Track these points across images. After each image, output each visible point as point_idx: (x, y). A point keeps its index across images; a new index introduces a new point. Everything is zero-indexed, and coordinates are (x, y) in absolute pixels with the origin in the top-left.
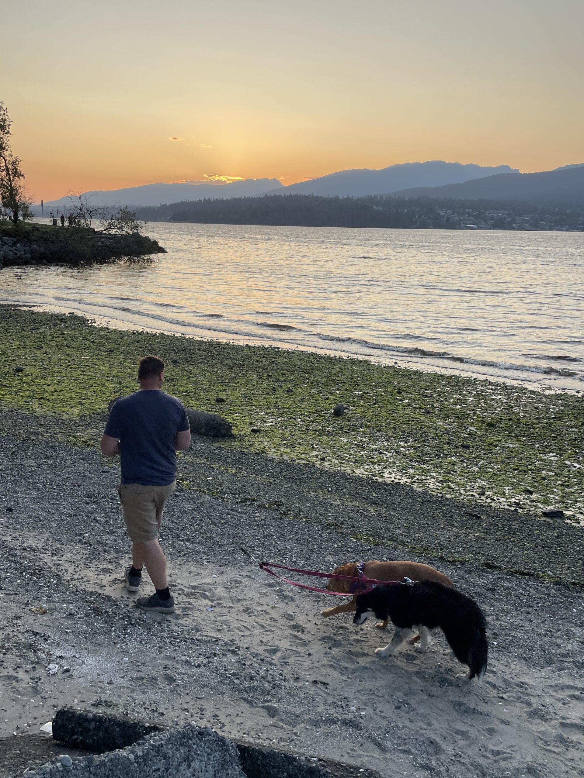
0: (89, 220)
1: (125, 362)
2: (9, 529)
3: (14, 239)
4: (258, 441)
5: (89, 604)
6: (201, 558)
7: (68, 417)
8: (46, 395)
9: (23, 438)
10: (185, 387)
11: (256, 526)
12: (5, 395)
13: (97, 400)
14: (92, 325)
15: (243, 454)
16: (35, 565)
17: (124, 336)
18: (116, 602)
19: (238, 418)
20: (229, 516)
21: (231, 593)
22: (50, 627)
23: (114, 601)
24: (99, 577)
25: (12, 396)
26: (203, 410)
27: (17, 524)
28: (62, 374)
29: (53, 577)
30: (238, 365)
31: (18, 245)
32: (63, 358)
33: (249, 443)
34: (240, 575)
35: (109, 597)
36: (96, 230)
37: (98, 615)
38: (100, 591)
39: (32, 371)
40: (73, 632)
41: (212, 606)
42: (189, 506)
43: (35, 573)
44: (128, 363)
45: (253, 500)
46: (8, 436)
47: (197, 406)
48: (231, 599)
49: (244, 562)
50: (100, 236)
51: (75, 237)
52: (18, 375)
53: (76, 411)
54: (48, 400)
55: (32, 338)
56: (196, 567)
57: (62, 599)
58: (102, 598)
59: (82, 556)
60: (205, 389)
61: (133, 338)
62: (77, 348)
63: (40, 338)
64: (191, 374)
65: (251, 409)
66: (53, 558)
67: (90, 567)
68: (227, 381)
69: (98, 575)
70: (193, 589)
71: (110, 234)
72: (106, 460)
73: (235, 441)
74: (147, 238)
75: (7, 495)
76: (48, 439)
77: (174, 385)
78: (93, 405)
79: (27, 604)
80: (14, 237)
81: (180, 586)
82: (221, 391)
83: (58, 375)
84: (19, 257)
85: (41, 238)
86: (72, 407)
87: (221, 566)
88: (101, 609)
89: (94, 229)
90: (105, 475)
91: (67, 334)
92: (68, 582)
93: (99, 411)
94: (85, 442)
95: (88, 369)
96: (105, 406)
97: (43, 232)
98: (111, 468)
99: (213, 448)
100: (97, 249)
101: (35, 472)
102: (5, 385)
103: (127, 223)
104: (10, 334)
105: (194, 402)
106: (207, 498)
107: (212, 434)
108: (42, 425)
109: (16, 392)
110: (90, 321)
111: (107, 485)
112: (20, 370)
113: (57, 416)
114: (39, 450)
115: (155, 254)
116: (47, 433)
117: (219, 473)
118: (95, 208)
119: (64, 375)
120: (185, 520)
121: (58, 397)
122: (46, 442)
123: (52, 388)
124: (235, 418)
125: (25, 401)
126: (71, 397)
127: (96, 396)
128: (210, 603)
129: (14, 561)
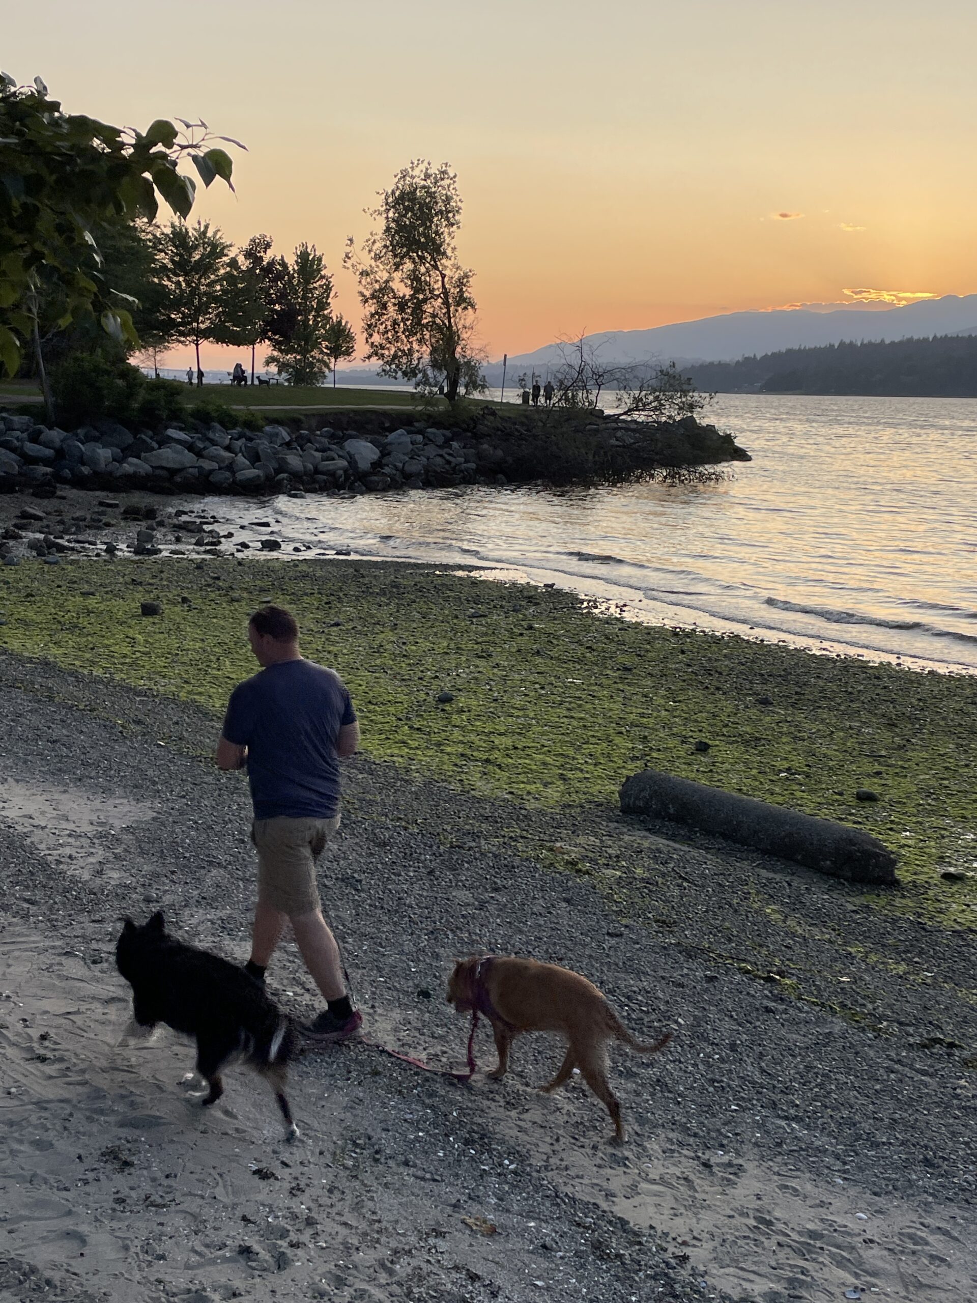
0: (595, 392)
1: (656, 694)
2: (423, 1034)
3: (448, 433)
4: (959, 904)
5: (581, 1230)
6: (828, 1168)
7: (537, 805)
8: (496, 754)
9: (451, 842)
10: (786, 759)
11: (959, 1109)
12: (417, 748)
13: (596, 773)
14: (589, 613)
15: (924, 929)
16: (473, 1123)
17: (654, 638)
18: (639, 1236)
19: (910, 842)
20: (892, 1076)
21: (902, 1264)
22: (503, 1267)
23: (636, 1234)
24: (602, 1171)
25: (431, 753)
26: (825, 815)
27: (437, 1026)
28: (528, 712)
29: (509, 1154)
30: (909, 718)
31: (455, 444)
32: (531, 678)
33: (937, 905)
34: (922, 1224)
35: (623, 1222)
36: (608, 412)
37: (601, 1258)
38: (604, 1205)
39: (470, 702)
40: (548, 1288)
41: (856, 1288)
42: (797, 1038)
43: (474, 1142)
44: (662, 697)
45: (951, 1045)
46: (423, 835)
47: (813, 805)
48: (903, 1281)
49: (931, 1194)
50: (614, 425)
51: (564, 429)
52: (443, 710)
53: (553, 793)
54: (500, 767)
55: (471, 634)
56: (817, 1186)
57: (527, 1208)
58: (610, 1222)
59: (566, 1118)
60: (831, 768)
61: (673, 643)
62: (558, 659)
63: (486, 634)
64: (799, 731)
65: (940, 823)
66: (508, 1113)
67: (583, 1147)
68: (883, 753)
69: (599, 1166)
70: (810, 1237)
71: (635, 422)
72: (615, 908)
73: (904, 897)
74: (711, 429)
75: (419, 960)
76: (499, 848)
77: (761, 754)
78: (588, 785)
79: (456, 1206)
80: (448, 429)
81: (780, 1226)
82: (869, 775)
83: (521, 713)
84: (454, 469)
85: (498, 429)
86: (546, 785)
87: (875, 1194)
88: (607, 1247)
89: (602, 412)
90: (613, 941)
91: (539, 630)
92: (538, 1172)
93: (601, 799)
94: (573, 863)
95: (580, 706)
96: (613, 788)
97: (502, 418)
98: (626, 926)
99: (850, 907)
100: (605, 453)
101: (473, 918)
102: (418, 729)
103: (672, 397)
104: (430, 624)
105: (805, 795)
106: (838, 1025)
107: (849, 874)
108: (487, 818)
109: (439, 744)
110: (585, 604)
111: (617, 965)
112: (446, 699)
113: (517, 802)
114: (480, 872)
115: (726, 464)
116: (497, 837)
117: (866, 970)
118: (608, 369)
119: (532, 715)
120: (790, 1069)
121: (520, 761)
122: (495, 856)
123: (507, 741)
124: (903, 842)
125: (456, 765)
126: (545, 764)
127: (596, 765)
128: (851, 1280)
129: (432, 1107)
